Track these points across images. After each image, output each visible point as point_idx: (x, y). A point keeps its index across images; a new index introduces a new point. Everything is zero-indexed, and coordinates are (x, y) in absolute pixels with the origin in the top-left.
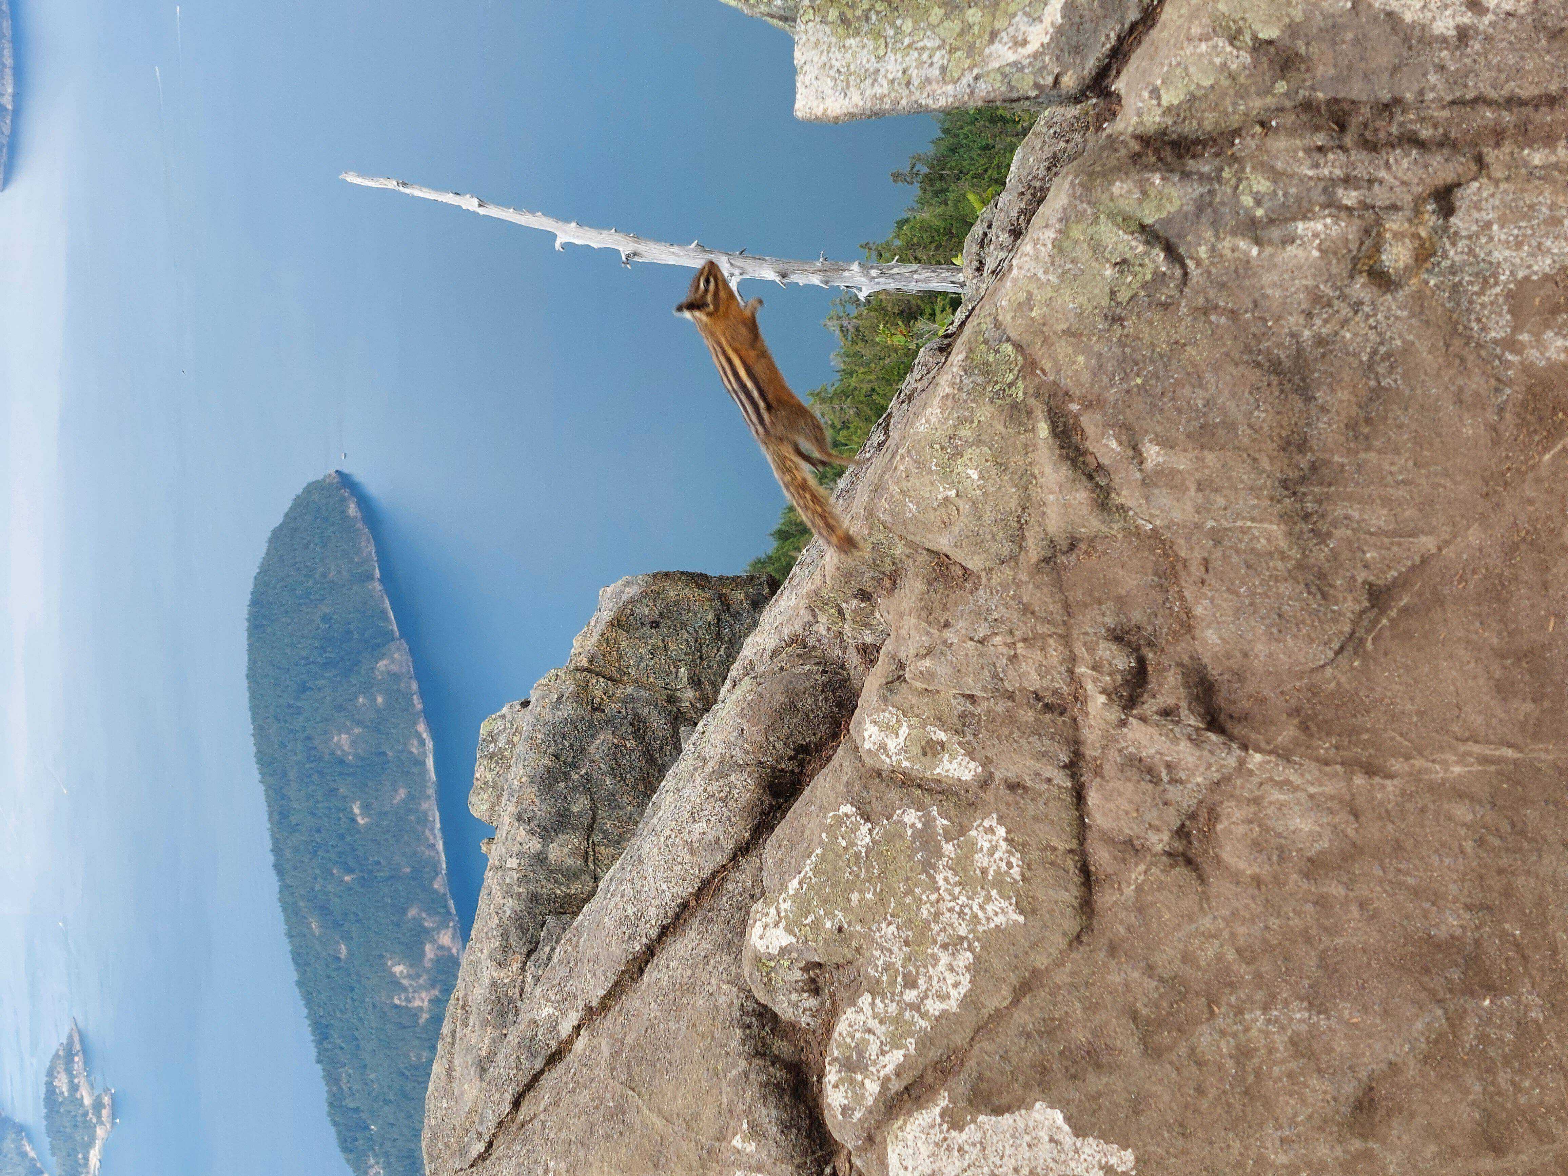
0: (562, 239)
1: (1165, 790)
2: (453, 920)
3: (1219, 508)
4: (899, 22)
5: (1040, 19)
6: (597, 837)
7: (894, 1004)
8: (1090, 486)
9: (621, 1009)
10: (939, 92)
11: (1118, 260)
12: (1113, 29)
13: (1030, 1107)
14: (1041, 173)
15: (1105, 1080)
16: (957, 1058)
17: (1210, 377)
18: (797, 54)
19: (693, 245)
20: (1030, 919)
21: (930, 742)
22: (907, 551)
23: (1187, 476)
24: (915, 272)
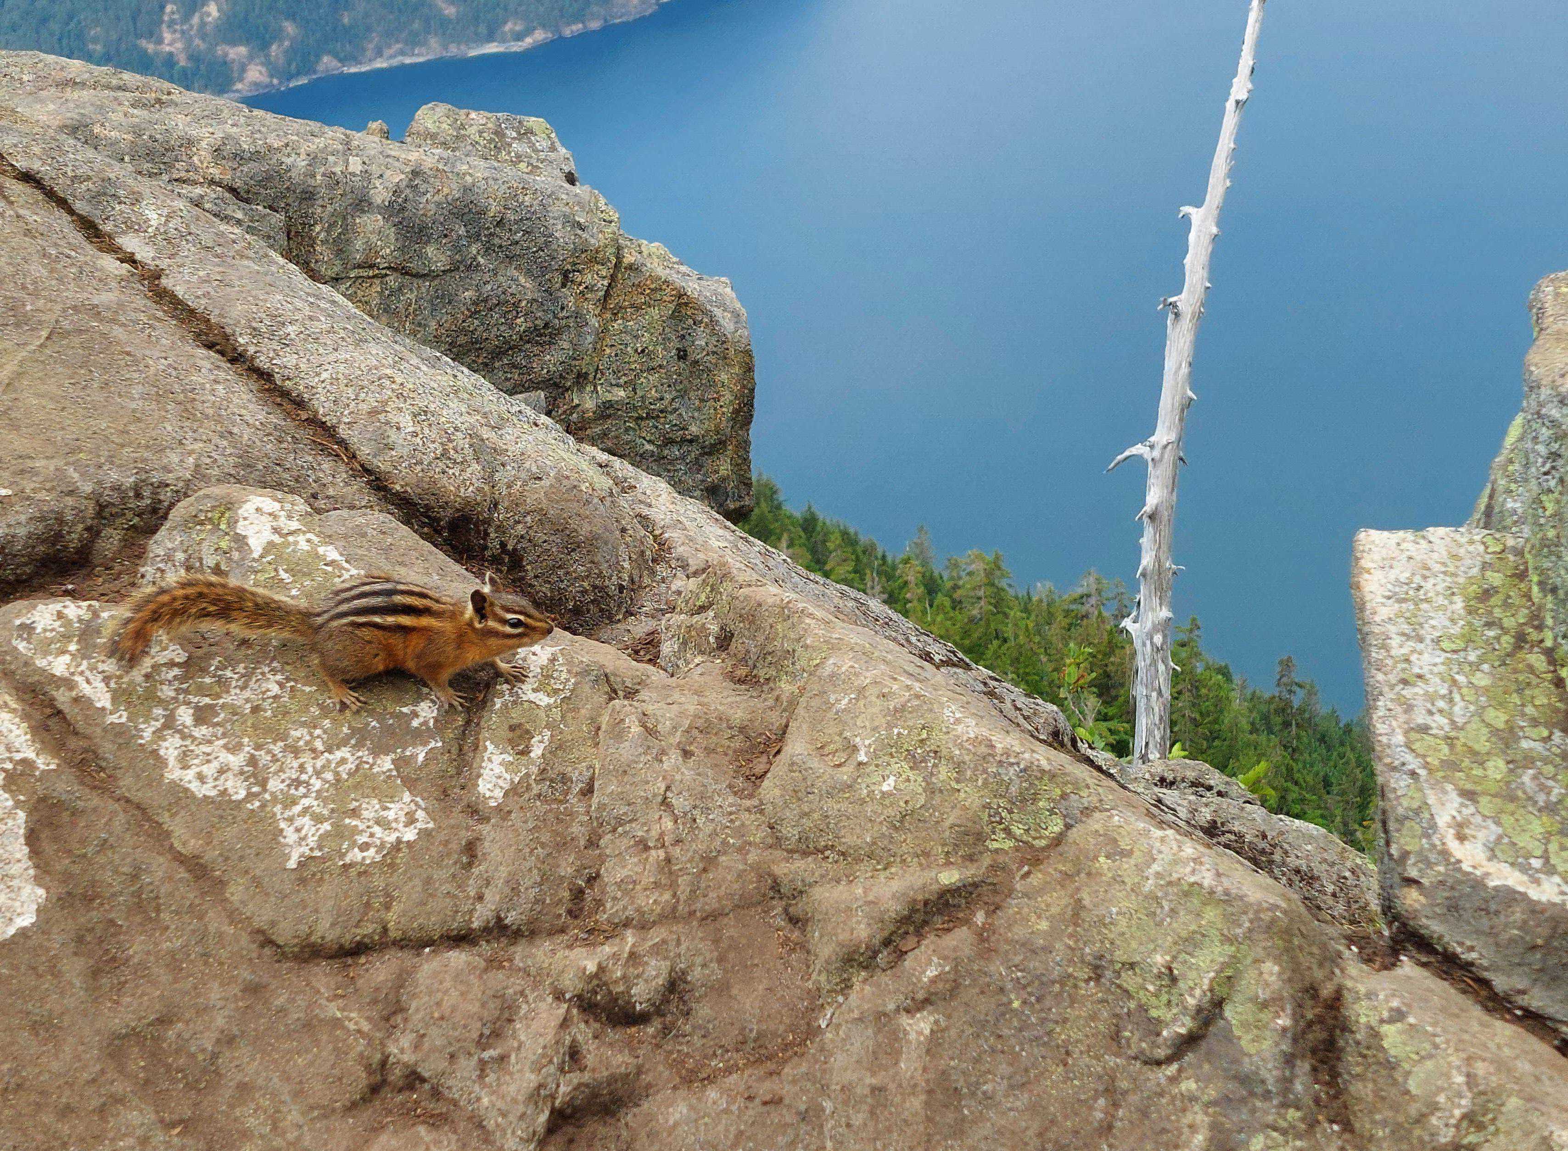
0: (1196, 214)
1: (469, 1054)
2: (280, 83)
3: (848, 1117)
4: (1486, 667)
5: (1493, 857)
6: (393, 281)
7: (172, 694)
8: (876, 941)
9: (159, 320)
10: (1394, 723)
11: (1176, 972)
12: (1482, 956)
13: (38, 880)
14: (1292, 861)
15: (77, 982)
16: (102, 781)
17: (1023, 1099)
18: (1442, 531)
19: (1190, 394)
20: (293, 877)
21: (528, 735)
22: (784, 698)
23: (891, 1072)
24: (1160, 693)
